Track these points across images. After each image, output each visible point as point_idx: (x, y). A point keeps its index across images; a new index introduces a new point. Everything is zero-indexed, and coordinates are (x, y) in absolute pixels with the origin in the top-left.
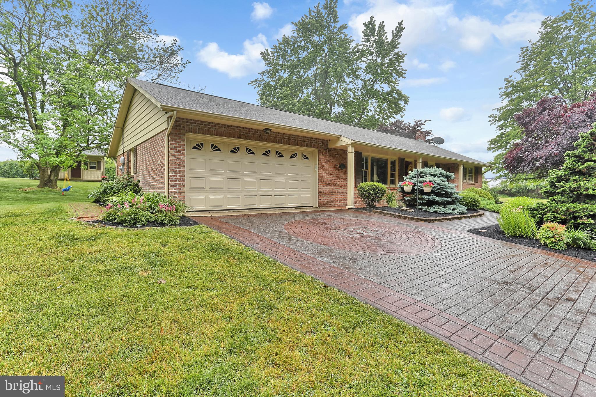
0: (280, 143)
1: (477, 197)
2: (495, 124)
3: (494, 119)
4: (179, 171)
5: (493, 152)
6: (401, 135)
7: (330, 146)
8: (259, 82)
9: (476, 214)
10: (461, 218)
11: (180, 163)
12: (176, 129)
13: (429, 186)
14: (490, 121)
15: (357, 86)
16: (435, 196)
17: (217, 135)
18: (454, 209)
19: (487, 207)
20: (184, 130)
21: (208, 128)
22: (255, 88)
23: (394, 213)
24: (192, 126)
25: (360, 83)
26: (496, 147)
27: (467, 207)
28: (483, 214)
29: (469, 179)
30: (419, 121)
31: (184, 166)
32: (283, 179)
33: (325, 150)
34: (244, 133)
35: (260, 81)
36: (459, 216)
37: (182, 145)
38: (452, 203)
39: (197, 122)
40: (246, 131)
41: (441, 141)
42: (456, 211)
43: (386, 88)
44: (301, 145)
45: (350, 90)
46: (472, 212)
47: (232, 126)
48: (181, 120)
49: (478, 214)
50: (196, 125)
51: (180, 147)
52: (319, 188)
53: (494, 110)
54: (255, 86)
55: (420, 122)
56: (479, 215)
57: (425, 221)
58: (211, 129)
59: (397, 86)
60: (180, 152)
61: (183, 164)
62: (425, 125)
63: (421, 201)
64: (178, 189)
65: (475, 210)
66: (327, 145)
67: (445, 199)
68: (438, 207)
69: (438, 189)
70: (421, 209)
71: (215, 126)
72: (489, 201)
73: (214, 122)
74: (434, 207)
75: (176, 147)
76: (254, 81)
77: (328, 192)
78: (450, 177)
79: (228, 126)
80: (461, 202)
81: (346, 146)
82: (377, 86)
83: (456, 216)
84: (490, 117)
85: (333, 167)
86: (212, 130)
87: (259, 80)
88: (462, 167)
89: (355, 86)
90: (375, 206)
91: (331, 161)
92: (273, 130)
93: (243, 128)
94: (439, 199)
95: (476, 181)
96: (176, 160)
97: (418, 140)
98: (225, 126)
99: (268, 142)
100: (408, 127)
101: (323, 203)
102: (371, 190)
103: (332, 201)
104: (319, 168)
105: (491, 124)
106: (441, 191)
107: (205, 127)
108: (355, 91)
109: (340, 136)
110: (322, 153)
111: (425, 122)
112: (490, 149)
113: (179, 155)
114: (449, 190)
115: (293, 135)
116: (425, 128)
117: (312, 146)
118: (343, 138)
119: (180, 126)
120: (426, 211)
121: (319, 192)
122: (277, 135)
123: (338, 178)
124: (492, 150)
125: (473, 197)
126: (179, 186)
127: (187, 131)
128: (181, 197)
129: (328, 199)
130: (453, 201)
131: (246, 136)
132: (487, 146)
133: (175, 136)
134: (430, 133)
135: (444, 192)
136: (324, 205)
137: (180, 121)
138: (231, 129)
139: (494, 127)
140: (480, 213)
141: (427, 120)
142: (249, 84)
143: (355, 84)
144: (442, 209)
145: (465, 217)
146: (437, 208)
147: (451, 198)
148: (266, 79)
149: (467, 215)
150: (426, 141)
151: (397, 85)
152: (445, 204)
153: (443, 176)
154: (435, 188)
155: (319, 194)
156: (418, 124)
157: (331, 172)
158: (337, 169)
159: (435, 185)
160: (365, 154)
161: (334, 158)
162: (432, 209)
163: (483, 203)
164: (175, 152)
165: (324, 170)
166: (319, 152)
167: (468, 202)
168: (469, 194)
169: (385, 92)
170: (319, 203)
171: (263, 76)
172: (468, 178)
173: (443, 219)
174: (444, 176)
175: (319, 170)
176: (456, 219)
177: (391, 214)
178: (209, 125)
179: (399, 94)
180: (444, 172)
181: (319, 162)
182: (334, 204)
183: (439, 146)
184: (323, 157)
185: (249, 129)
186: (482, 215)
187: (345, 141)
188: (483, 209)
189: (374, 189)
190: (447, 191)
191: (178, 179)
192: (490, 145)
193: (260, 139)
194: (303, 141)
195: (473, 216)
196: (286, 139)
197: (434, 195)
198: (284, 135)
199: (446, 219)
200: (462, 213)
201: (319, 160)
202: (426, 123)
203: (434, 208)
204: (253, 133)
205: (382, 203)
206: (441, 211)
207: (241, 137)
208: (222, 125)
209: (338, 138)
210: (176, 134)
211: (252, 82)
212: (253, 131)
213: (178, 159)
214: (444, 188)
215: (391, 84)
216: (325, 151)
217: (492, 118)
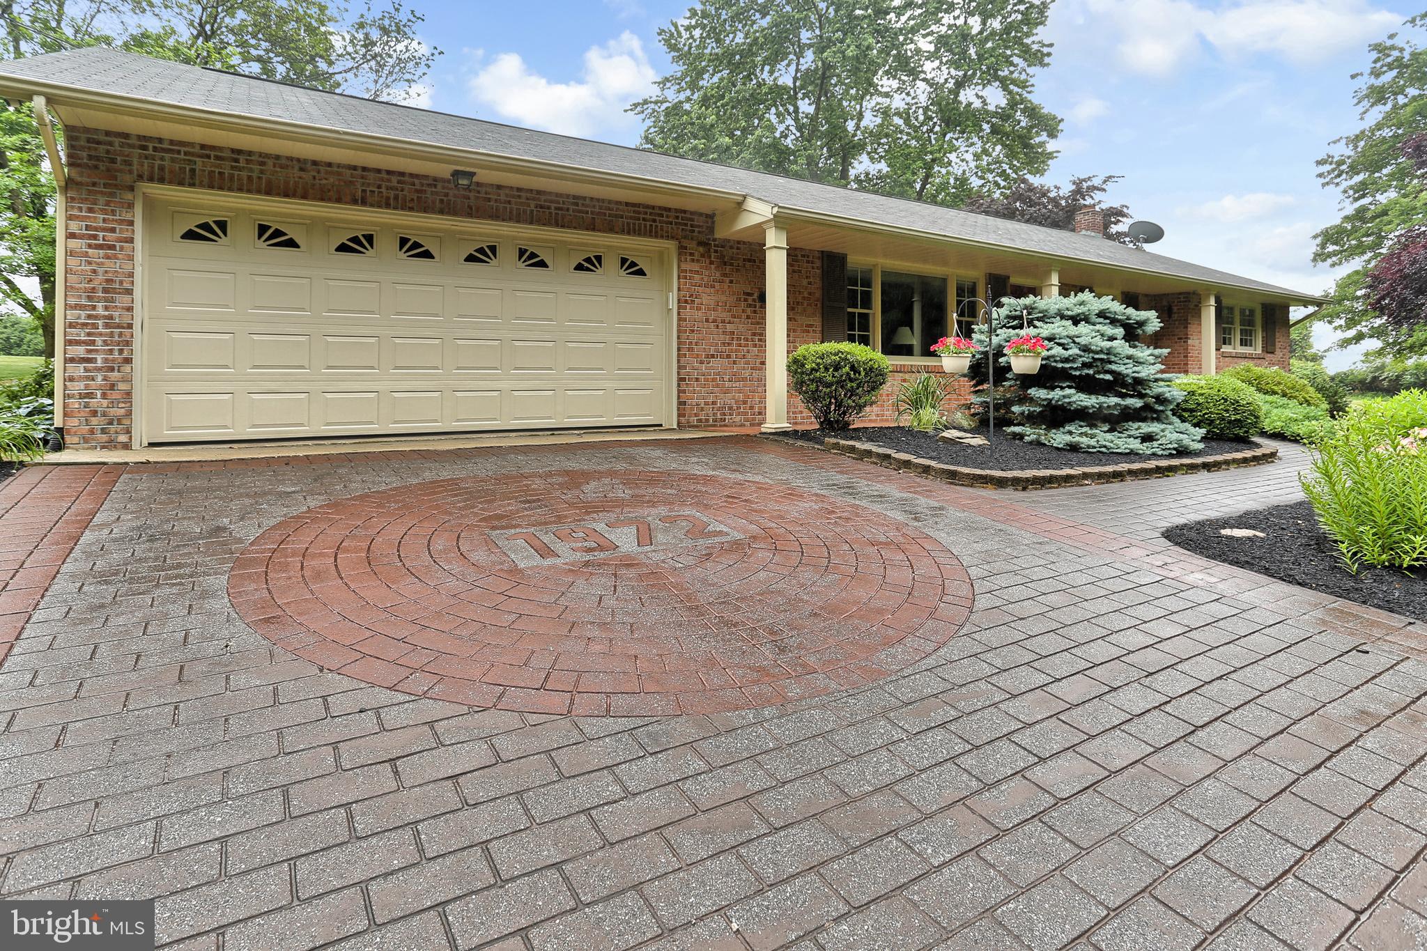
0: (525, 222)
1: (1249, 395)
2: (1337, 184)
3: (1333, 170)
4: (106, 308)
5: (1333, 265)
6: (1032, 220)
7: (720, 234)
8: (652, 106)
9: (1239, 455)
10: (1172, 469)
11: (108, 281)
12: (96, 167)
13: (1029, 351)
14: (1320, 175)
15: (913, 98)
16: (1073, 391)
17: (268, 193)
18: (1147, 438)
19: (1295, 428)
20: (131, 172)
21: (232, 168)
22: (644, 120)
23: (889, 451)
24: (162, 159)
25: (922, 92)
26: (1341, 252)
27: (1203, 431)
28: (1273, 455)
29: (1244, 343)
30: (1084, 180)
31: (129, 292)
32: (547, 337)
33: (700, 244)
34: (379, 187)
35: (656, 102)
36: (1164, 463)
37: (121, 222)
38: (1145, 414)
39: (183, 149)
40: (389, 180)
41: (1154, 233)
42: (1155, 444)
43: (995, 98)
44: (611, 229)
45: (898, 114)
46: (1227, 446)
47: (330, 165)
48: (117, 141)
49: (1248, 454)
50: (182, 156)
51: (113, 230)
52: (679, 367)
53: (1334, 142)
54: (643, 116)
55: (1089, 183)
56: (1256, 459)
57: (1001, 483)
58: (244, 174)
59: (1029, 92)
60: (112, 247)
61: (126, 285)
62: (1104, 190)
63: (1026, 409)
64: (99, 369)
65: (1244, 441)
66: (711, 230)
67: (1113, 400)
68: (1084, 430)
69: (1085, 365)
70: (1021, 437)
71: (262, 164)
72: (1304, 409)
73: (255, 149)
74: (1072, 428)
75: (96, 229)
76: (639, 104)
77: (713, 380)
78: (1141, 324)
79: (315, 163)
80: (1183, 411)
81: (760, 229)
82: (968, 96)
83: (1152, 464)
84: (1319, 163)
85: (733, 299)
86: (250, 178)
87: (653, 100)
88: (1212, 301)
89: (909, 99)
90: (848, 424)
91: (727, 280)
92: (483, 176)
93: (379, 171)
94: (1089, 401)
95: (1269, 348)
96: (94, 271)
97: (1084, 232)
98: (303, 164)
99: (478, 217)
100: (1055, 201)
101: (696, 415)
102: (827, 369)
103: (730, 408)
104: (679, 301)
105: (1324, 185)
106: (1099, 373)
107: (219, 166)
108: (908, 114)
109: (745, 197)
110: (691, 254)
111: (1105, 182)
112: (1320, 257)
113: (108, 257)
114: (1126, 369)
115: (575, 197)
116: (1106, 200)
117: (653, 233)
118: (751, 204)
119: (113, 161)
120: (1039, 444)
121: (681, 380)
122: (513, 197)
123: (754, 334)
124: (1329, 261)
125: (1233, 396)
126: (106, 360)
127: (140, 177)
128: (115, 395)
129: (714, 403)
130: (1147, 407)
131: (388, 198)
132: (1313, 247)
133: (90, 192)
134: (1124, 215)
135: (1108, 377)
136: (700, 421)
137: (111, 144)
138: (327, 172)
139: (1335, 192)
140: (1258, 452)
141: (1110, 177)
142: (626, 111)
143: (908, 94)
144: (1102, 437)
145: (1193, 468)
146: (1081, 434)
147: (1141, 396)
148: (672, 95)
149: (1199, 460)
150: (1110, 237)
151: (1029, 89)
152: (1117, 421)
153: (1114, 322)
154: (1074, 361)
155: (679, 385)
156: (1080, 190)
157: (726, 316)
158: (750, 306)
159: (1070, 352)
160: (856, 260)
161: (738, 270)
162: (1059, 438)
163: (1275, 414)
164: (90, 246)
165: (699, 309)
166: (682, 249)
167: (1214, 411)
168: (1218, 385)
169: (991, 108)
170: (679, 415)
171: (663, 89)
172: (1238, 337)
173: (1086, 476)
174: (1118, 321)
175: (679, 308)
176: (1147, 473)
177: (878, 455)
178: (237, 161)
179: (1032, 112)
180: (1116, 307)
181: (679, 282)
182: (738, 419)
183: (1147, 247)
184: (696, 267)
185: (402, 174)
186: (1270, 457)
187: (758, 212)
188: (1279, 436)
189: (837, 367)
190: (1119, 374)
191: (101, 334)
192: (1323, 246)
193: (447, 209)
194: (616, 216)
195: (1227, 462)
196: (549, 208)
197: (1070, 387)
198: (543, 198)
199: (1100, 476)
200: (1182, 452)
201: (679, 278)
202: (1109, 186)
203: (1070, 433)
204: (418, 187)
205: (874, 415)
206: (1093, 442)
207: (369, 200)
208: (290, 159)
209: (739, 205)
210: (94, 184)
211: (636, 105)
212: (417, 181)
213: (101, 270)
214: (1110, 362)
215: (1011, 87)
216: (701, 249)
217: (1328, 167)
